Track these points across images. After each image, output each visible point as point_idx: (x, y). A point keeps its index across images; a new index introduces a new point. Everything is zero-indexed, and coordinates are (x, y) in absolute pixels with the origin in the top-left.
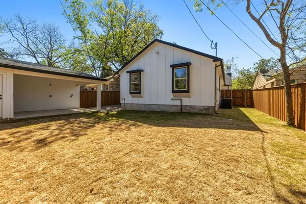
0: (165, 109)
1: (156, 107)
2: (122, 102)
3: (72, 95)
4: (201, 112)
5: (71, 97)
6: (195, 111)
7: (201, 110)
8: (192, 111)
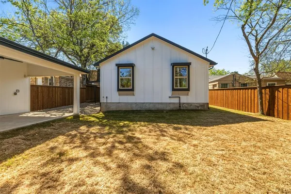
0: (160, 107)
1: (151, 105)
2: (102, 100)
3: (18, 91)
4: (197, 109)
5: (15, 94)
6: (192, 108)
7: (197, 106)
8: (190, 108)
